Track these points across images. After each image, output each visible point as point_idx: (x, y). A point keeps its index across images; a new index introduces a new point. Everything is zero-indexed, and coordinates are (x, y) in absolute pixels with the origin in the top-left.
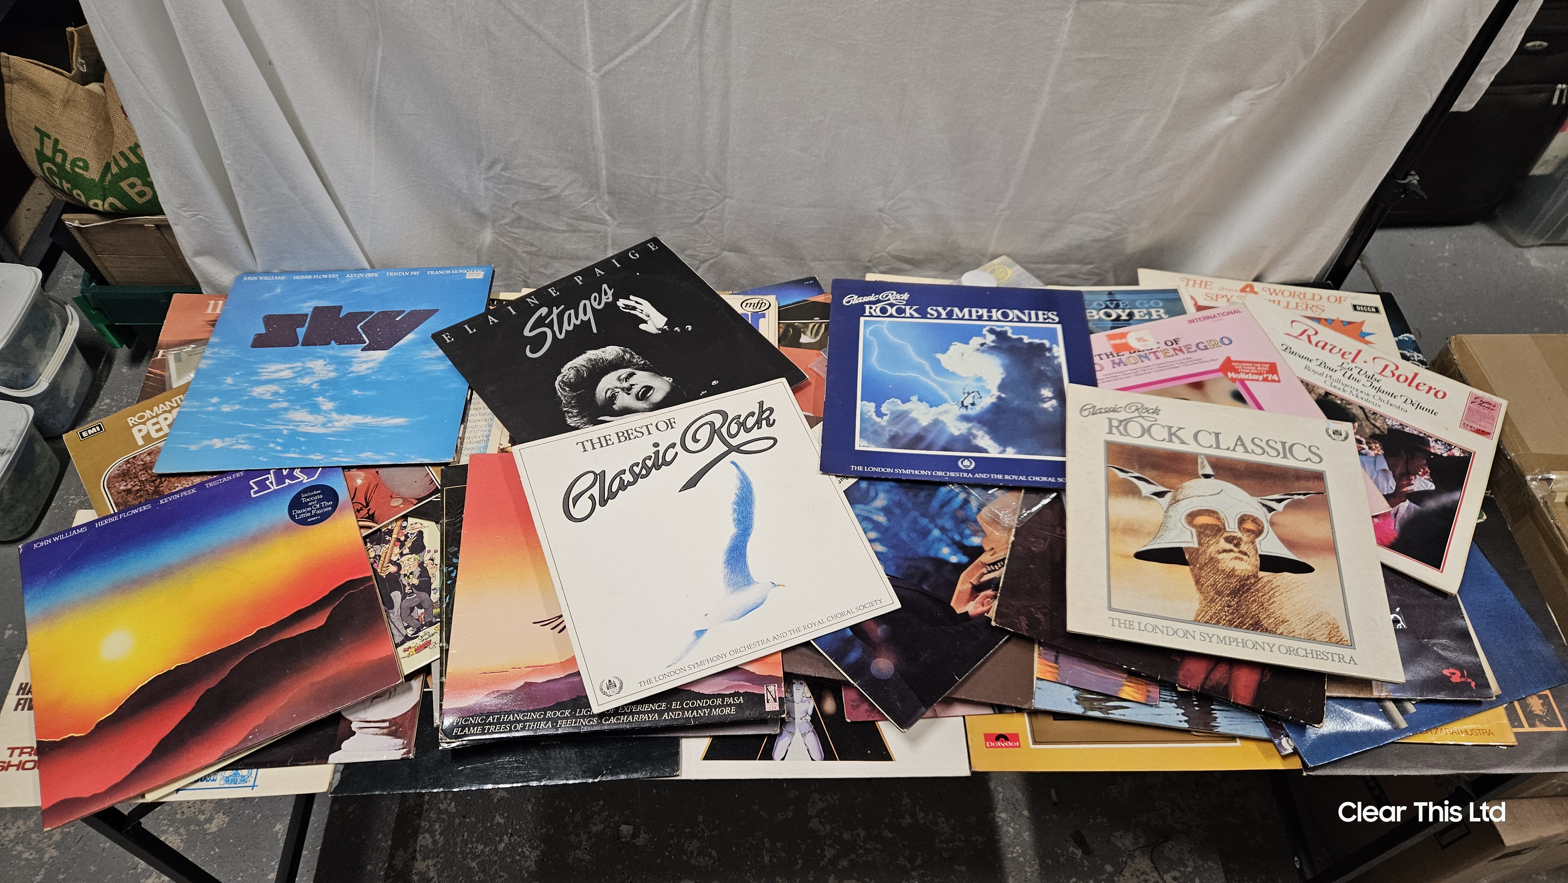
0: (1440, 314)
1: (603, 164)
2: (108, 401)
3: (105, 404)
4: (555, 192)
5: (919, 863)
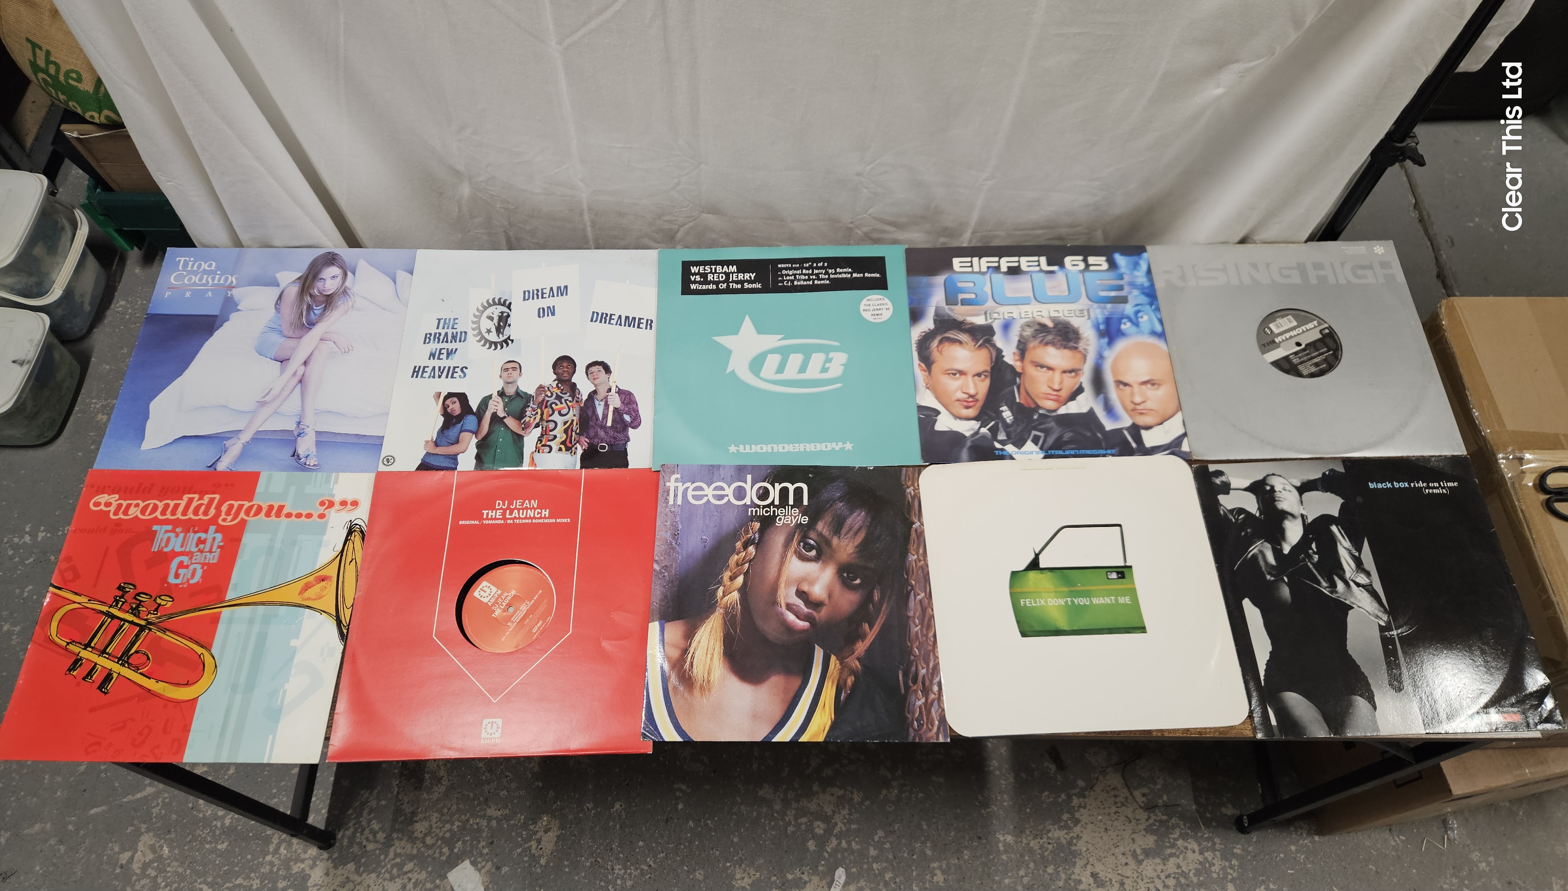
0: (1477, 219)
1: (572, 133)
2: (123, 303)
3: (121, 306)
4: (526, 157)
5: (899, 773)
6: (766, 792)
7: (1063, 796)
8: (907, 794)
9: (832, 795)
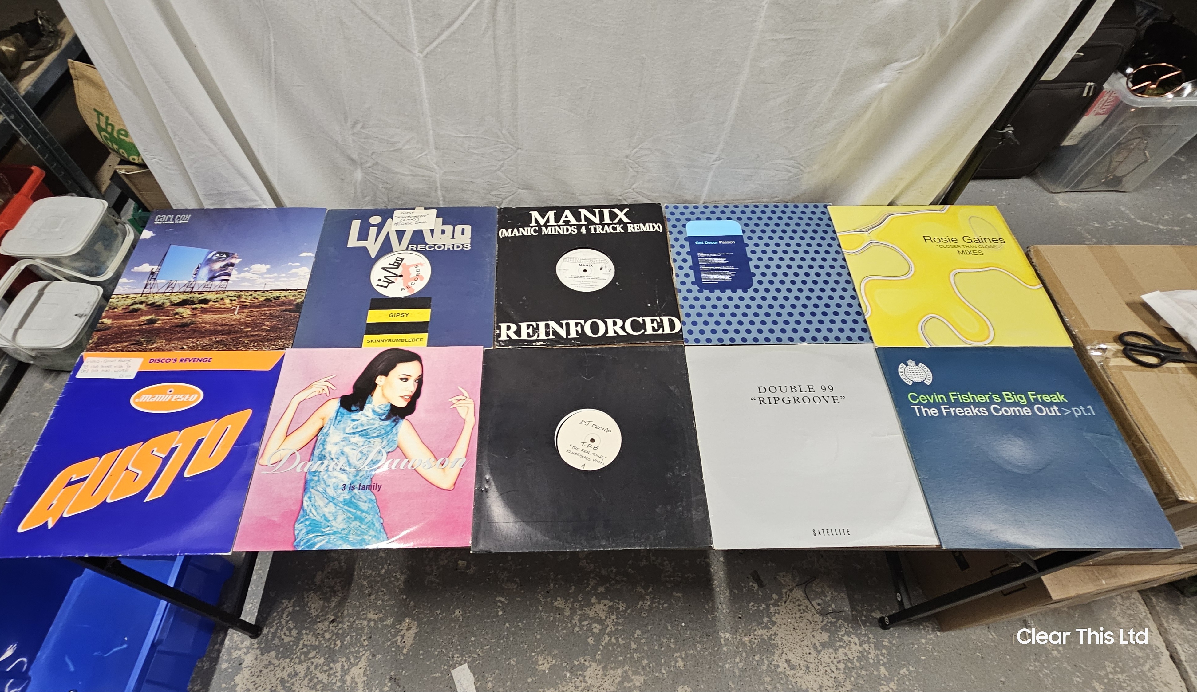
1: (430, 126)
4: (399, 146)
5: (650, 589)
6: (559, 603)
7: (764, 606)
8: (656, 604)
9: (605, 605)
